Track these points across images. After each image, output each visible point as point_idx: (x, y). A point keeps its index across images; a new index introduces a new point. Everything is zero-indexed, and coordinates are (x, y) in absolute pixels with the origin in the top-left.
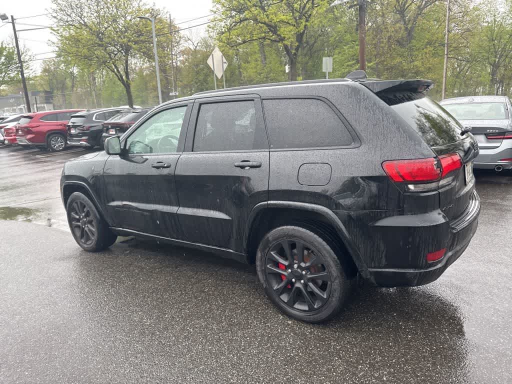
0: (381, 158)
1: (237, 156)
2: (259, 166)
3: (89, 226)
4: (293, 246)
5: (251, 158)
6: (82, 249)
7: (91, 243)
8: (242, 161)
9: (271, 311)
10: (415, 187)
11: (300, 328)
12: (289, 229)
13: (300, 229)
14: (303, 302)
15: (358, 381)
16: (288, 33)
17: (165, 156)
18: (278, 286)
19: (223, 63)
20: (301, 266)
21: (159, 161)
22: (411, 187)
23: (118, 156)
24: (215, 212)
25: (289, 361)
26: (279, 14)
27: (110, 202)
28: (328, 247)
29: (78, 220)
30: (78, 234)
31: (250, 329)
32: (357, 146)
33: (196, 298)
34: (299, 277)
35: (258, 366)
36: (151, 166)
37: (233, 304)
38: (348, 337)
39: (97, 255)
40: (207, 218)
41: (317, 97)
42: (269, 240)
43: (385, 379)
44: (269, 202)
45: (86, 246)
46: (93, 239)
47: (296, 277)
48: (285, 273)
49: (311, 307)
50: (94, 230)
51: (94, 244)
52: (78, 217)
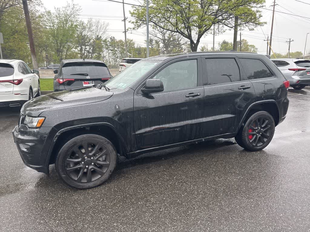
2: (250, 88)
8: (241, 86)
20: (262, 127)
21: (190, 93)
34: (260, 132)
36: (185, 97)
40: (222, 119)
46: (105, 172)
47: (258, 133)
48: (255, 133)
49: (264, 142)
50: (108, 163)
51: (106, 176)
52: (80, 160)
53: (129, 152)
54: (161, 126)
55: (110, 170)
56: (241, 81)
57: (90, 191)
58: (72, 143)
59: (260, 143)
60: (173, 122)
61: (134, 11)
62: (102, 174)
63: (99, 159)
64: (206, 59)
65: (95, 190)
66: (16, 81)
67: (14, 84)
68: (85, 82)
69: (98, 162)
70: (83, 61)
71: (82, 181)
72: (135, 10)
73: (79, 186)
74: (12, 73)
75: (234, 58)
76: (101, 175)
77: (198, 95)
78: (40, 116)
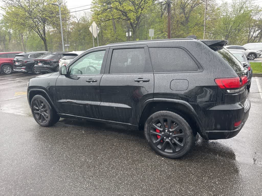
0: (214, 77)
1: (136, 76)
2: (149, 81)
3: (45, 113)
4: (165, 121)
5: (143, 77)
6: (40, 125)
7: (45, 122)
8: (138, 79)
9: (152, 154)
10: (230, 91)
11: (169, 161)
12: (164, 112)
13: (170, 112)
14: (170, 148)
15: (205, 185)
16: (132, 16)
17: (93, 76)
18: (156, 141)
19: (97, 30)
20: (170, 131)
21: (90, 78)
22: (228, 91)
23: (64, 76)
24: (122, 104)
25: (169, 177)
26: (128, 6)
27: (59, 100)
28: (185, 121)
29: (38, 110)
30: (37, 117)
31: (144, 162)
32: (201, 71)
33: (111, 148)
34: (168, 136)
35: (154, 180)
36: (85, 81)
37: (131, 150)
38: (194, 165)
39: (49, 128)
40: (117, 108)
41: (179, 47)
42: (153, 118)
43: (217, 183)
44: (154, 99)
45: (42, 124)
46: (47, 120)
47: (166, 136)
50: (48, 115)
52: (38, 108)
54: (72, 101)
64: (113, 49)
75: (144, 48)
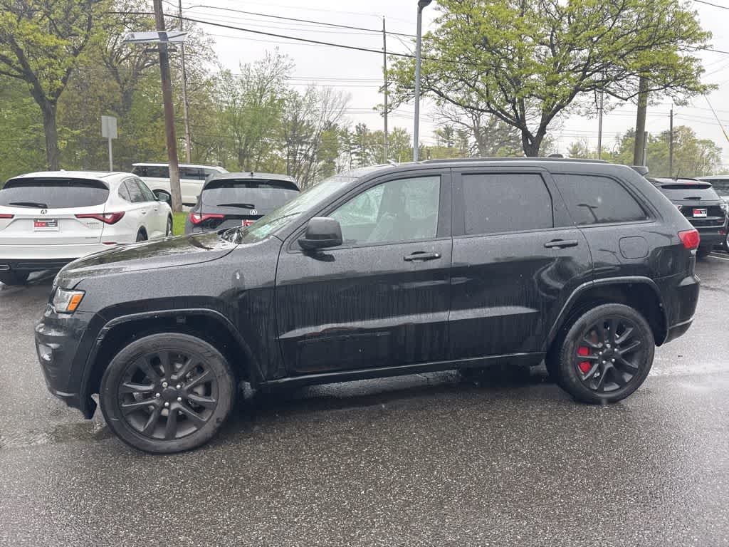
2: (576, 244)
5: (564, 236)
8: (552, 241)
34: (610, 357)
44: (595, 281)
46: (206, 420)
47: (607, 357)
48: (597, 358)
49: (622, 384)
50: (214, 401)
51: (208, 429)
52: (151, 387)
53: (264, 379)
54: (343, 325)
55: (219, 416)
56: (555, 228)
57: (168, 460)
58: (135, 351)
59: (612, 385)
60: (373, 316)
61: (393, 66)
62: (200, 425)
63: (196, 390)
64: (462, 174)
65: (180, 458)
66: (108, 217)
67: (104, 221)
68: (247, 221)
69: (192, 396)
70: (250, 177)
71: (156, 436)
72: (396, 65)
73: (147, 445)
74: (103, 200)
75: (540, 174)
76: (196, 425)
77: (435, 258)
78: (76, 288)
